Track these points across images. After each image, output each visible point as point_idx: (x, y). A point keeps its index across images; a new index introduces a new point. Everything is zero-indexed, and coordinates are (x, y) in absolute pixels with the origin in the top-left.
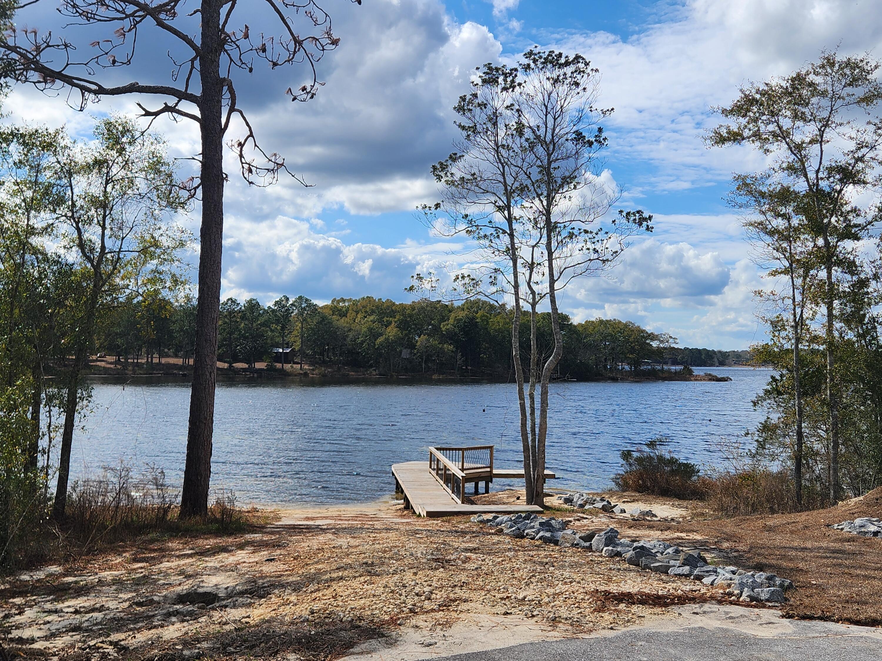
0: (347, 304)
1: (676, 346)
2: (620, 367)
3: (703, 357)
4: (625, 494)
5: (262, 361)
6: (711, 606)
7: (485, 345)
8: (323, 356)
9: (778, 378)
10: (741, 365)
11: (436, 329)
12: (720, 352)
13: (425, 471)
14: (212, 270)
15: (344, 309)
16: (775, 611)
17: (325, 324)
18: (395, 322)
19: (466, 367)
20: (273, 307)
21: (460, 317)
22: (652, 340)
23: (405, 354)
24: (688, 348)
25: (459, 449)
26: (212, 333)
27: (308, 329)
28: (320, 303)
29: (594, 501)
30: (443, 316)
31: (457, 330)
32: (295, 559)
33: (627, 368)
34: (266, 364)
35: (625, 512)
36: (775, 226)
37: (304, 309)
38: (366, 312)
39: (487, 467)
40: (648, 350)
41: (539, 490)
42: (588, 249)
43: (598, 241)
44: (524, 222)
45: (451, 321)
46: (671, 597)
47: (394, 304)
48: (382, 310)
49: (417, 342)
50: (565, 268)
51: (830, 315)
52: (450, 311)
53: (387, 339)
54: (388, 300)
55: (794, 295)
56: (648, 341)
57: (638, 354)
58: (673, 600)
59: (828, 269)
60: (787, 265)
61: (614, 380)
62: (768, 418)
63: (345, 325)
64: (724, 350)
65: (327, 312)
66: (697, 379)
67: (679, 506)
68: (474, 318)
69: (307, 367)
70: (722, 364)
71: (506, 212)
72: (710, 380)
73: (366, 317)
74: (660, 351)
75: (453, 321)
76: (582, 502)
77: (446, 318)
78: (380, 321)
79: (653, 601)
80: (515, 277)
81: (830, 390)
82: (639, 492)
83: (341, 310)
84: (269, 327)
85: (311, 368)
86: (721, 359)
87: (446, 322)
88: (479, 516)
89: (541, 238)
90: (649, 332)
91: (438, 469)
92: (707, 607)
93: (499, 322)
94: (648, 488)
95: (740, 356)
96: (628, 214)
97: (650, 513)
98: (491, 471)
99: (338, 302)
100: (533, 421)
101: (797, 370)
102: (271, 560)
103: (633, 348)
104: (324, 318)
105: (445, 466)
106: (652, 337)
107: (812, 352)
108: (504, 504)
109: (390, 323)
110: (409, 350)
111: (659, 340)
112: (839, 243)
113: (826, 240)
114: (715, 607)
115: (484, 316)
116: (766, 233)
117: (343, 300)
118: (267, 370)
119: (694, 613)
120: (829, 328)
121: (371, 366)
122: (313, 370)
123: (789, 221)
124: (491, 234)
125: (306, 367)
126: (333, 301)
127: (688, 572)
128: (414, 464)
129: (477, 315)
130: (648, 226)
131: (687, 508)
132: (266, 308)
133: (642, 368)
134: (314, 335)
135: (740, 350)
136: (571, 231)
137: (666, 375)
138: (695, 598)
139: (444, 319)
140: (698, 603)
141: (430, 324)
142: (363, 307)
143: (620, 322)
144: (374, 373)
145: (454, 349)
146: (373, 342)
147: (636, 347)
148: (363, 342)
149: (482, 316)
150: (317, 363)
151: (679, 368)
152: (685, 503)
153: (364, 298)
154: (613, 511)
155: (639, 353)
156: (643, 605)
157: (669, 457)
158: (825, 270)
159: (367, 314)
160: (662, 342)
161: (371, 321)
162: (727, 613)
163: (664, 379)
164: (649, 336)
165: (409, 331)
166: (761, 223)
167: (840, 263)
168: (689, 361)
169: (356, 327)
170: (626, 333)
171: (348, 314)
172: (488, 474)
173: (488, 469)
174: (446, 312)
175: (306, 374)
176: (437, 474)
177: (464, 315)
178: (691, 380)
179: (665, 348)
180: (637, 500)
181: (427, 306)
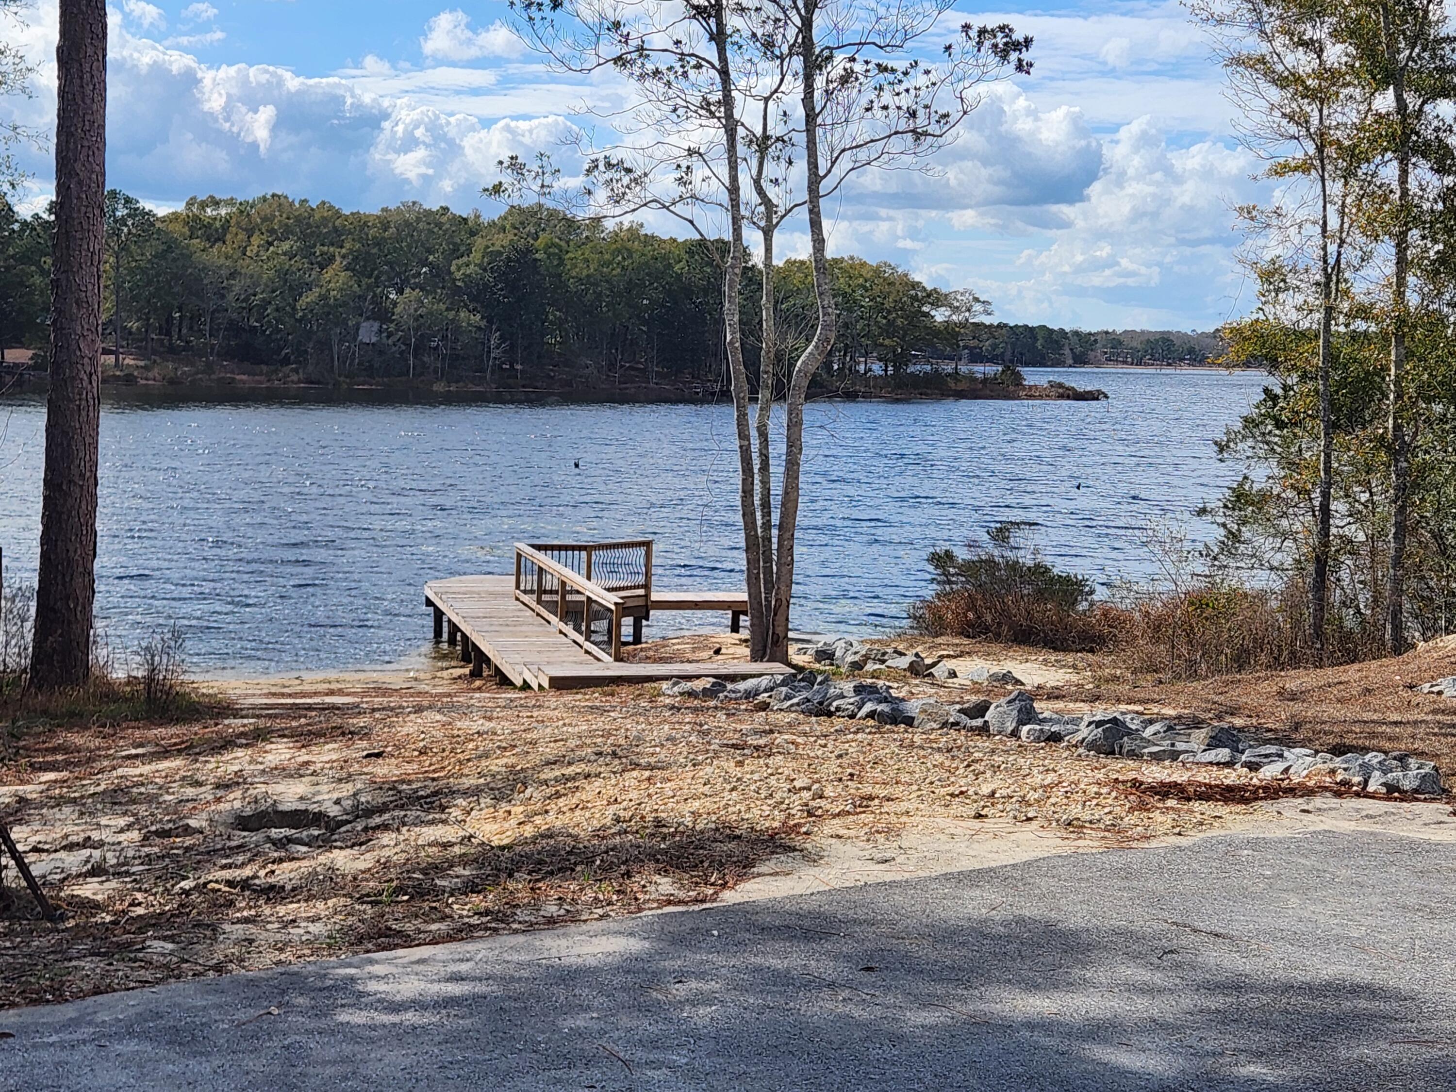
0: (223, 212)
1: (987, 320)
2: (862, 368)
3: (1039, 345)
4: (939, 640)
5: (22, 346)
6: (1324, 800)
7: (554, 314)
8: (168, 333)
9: (1279, 391)
10: (1125, 362)
11: (439, 274)
12: (1076, 333)
13: (504, 595)
14: (86, 143)
15: (218, 224)
16: (1440, 806)
17: (174, 260)
18: (344, 257)
19: (512, 366)
20: (45, 216)
21: (497, 248)
22: (936, 304)
23: (368, 332)
24: (1006, 325)
25: (580, 548)
26: (90, 287)
27: (131, 271)
28: (162, 210)
29: (884, 654)
30: (455, 244)
31: (488, 277)
32: (421, 753)
33: (877, 368)
34: (30, 353)
35: (956, 676)
36: (1289, 67)
37: (123, 221)
38: (272, 231)
39: (638, 587)
40: (926, 327)
41: (779, 630)
42: (885, 108)
43: (907, 91)
44: (741, 42)
45: (476, 256)
46: (1250, 788)
47: (338, 214)
48: (309, 226)
49: (395, 304)
50: (843, 150)
51: (1402, 264)
52: (473, 233)
53: (324, 298)
54: (324, 203)
55: (1325, 216)
56: (925, 309)
57: (902, 338)
58: (1255, 792)
59: (1401, 162)
60: (1312, 150)
61: (850, 396)
62: (1246, 478)
63: (222, 260)
64: (1085, 328)
65: (177, 228)
66: (1033, 393)
67: (1059, 665)
68: (529, 250)
69: (132, 362)
70: (1080, 360)
71: (712, 22)
72: (1061, 397)
73: (270, 244)
74: (950, 332)
75: (479, 255)
76: (857, 658)
77: (463, 249)
78: (307, 252)
79: (1221, 795)
80: (731, 168)
81: (1395, 418)
82: (968, 637)
83: (210, 225)
84: (37, 264)
85: (142, 363)
86: (1078, 350)
87: (465, 259)
88: (675, 684)
89: (782, 80)
90: (929, 288)
91: (541, 591)
92: (1318, 801)
93: (587, 260)
94: (987, 629)
95: (1120, 343)
96: (982, 32)
97: (1007, 678)
98: (647, 596)
99: (203, 205)
100: (765, 483)
101: (1326, 377)
102: (378, 755)
103: (891, 323)
104: (170, 245)
105: (564, 584)
106: (936, 298)
107: (1353, 338)
108: (689, 661)
109: (331, 259)
110: (376, 325)
111: (951, 306)
112: (1427, 108)
113: (1399, 98)
114: (1334, 802)
115: (554, 245)
116: (1274, 82)
117: (216, 203)
118: (35, 367)
119: (1303, 811)
120: (1399, 287)
121: (286, 361)
122: (145, 367)
123: (1319, 57)
124: (670, 69)
125: (129, 361)
126: (190, 204)
127: (1228, 759)
128: (474, 581)
129: (536, 244)
130: (1020, 60)
131: (1074, 667)
132: (29, 219)
133: (911, 369)
134: (149, 283)
135: (1119, 330)
136: (848, 65)
137: (963, 386)
138: (1295, 789)
139: (456, 252)
140: (1302, 796)
141: (424, 263)
142: (264, 219)
143: (863, 264)
144: (294, 379)
145: (483, 324)
146: (289, 304)
147: (899, 322)
148: (267, 303)
149: (548, 246)
150: (154, 352)
151: (991, 370)
152: (1070, 658)
153: (264, 199)
154: (931, 675)
155: (904, 336)
156: (1207, 801)
157: (1030, 563)
158: (1395, 163)
159: (275, 236)
160: (956, 310)
161: (285, 254)
162: (1357, 810)
163: (960, 395)
164: (929, 295)
165: (378, 277)
166: (1262, 60)
167: (1424, 150)
168: (1008, 354)
169: (248, 267)
170: (876, 290)
171: (228, 237)
172: (641, 602)
173: (641, 592)
174: (464, 235)
175: (129, 379)
176: (539, 601)
177: (506, 242)
178: (1019, 398)
179: (964, 324)
180: (969, 653)
181: (418, 220)
